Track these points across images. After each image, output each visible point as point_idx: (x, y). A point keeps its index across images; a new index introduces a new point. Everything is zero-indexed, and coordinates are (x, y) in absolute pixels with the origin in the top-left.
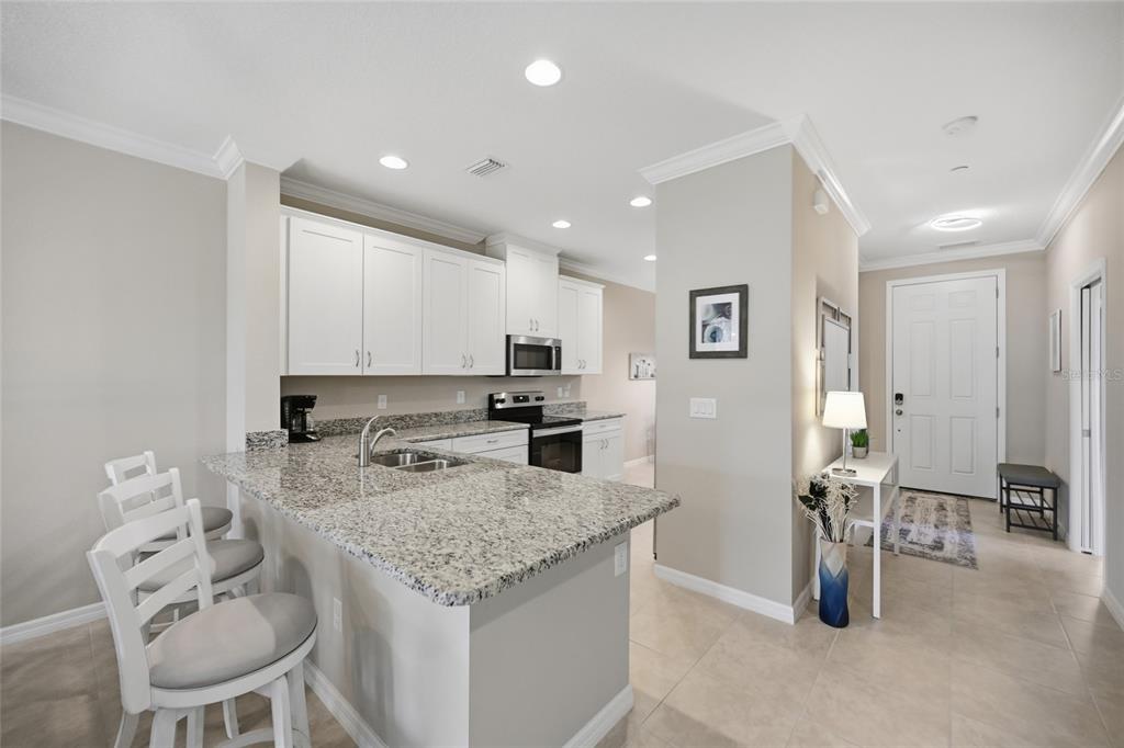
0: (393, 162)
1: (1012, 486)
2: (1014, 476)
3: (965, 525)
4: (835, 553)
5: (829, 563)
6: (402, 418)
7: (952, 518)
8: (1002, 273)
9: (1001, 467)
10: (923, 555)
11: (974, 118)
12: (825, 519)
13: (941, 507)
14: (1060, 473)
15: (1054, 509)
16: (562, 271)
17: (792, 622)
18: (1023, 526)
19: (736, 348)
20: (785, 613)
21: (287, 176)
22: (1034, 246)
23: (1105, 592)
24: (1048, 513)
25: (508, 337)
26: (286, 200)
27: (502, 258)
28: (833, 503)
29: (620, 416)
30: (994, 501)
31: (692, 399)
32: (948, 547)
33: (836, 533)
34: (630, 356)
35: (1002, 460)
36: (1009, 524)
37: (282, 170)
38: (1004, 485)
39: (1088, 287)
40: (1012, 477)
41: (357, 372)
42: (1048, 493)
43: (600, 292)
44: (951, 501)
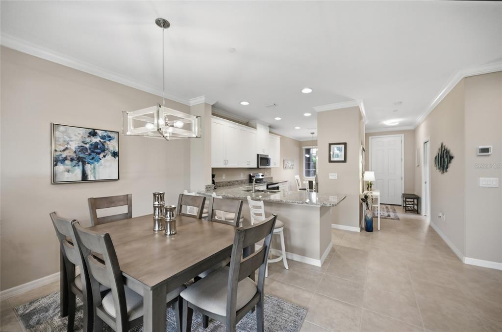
0: (245, 103)
1: (407, 200)
2: (407, 196)
3: (394, 211)
4: (370, 213)
5: (368, 216)
6: (229, 182)
7: (391, 210)
8: (403, 135)
9: (403, 194)
10: (386, 218)
11: (401, 103)
12: (367, 204)
13: (387, 208)
14: (419, 195)
15: (417, 205)
16: (270, 132)
17: (359, 231)
18: (409, 210)
19: (343, 160)
20: (358, 230)
21: (213, 106)
22: (411, 128)
23: (430, 222)
24: (416, 207)
25: (258, 155)
26: (213, 114)
27: (255, 128)
28: (369, 201)
29: (286, 181)
30: (401, 205)
31: (330, 174)
32: (391, 215)
33: (370, 208)
34: (284, 160)
35: (403, 193)
36: (406, 210)
37: (212, 104)
38: (404, 200)
39: (426, 143)
40: (406, 197)
41: (224, 167)
42: (416, 201)
43: (279, 139)
44: (389, 206)
